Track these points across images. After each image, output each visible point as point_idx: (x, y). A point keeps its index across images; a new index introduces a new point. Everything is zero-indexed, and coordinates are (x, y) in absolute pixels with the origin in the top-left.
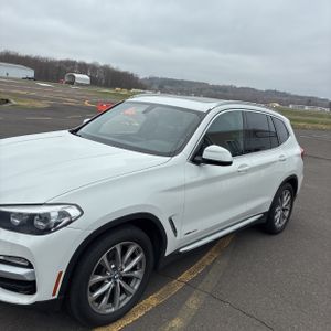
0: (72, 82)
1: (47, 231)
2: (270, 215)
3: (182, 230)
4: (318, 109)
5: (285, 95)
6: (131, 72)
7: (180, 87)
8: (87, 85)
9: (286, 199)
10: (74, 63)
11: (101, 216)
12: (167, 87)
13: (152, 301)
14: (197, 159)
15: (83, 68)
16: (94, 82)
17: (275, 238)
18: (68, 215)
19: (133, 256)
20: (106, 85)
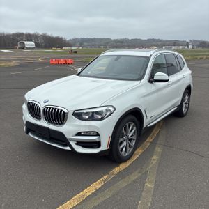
0: (23, 47)
1: (102, 119)
2: (180, 107)
3: (149, 116)
4: (181, 47)
5: (159, 41)
7: (93, 43)
8: (33, 48)
9: (187, 97)
10: (22, 34)
11: (125, 107)
12: (85, 44)
13: (139, 151)
14: (152, 80)
15: (29, 37)
16: (38, 46)
17: (183, 118)
18: (110, 110)
19: (132, 129)
20: (46, 47)
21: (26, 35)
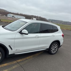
6: (45, 18)
7: (56, 22)
12: (53, 21)
21: (34, 16)
